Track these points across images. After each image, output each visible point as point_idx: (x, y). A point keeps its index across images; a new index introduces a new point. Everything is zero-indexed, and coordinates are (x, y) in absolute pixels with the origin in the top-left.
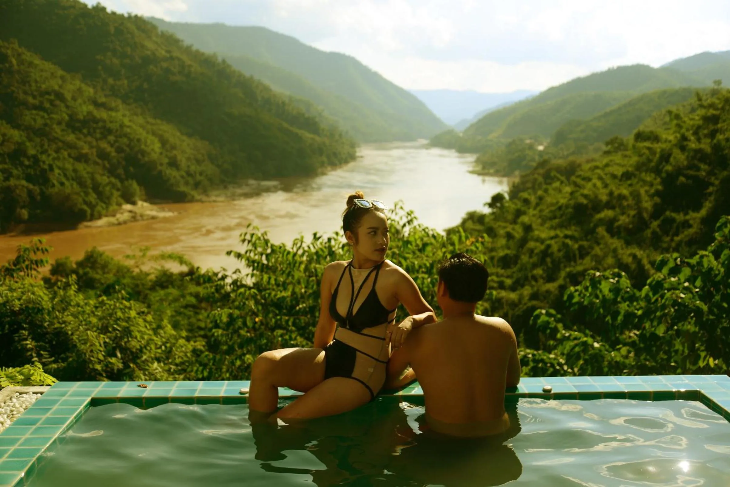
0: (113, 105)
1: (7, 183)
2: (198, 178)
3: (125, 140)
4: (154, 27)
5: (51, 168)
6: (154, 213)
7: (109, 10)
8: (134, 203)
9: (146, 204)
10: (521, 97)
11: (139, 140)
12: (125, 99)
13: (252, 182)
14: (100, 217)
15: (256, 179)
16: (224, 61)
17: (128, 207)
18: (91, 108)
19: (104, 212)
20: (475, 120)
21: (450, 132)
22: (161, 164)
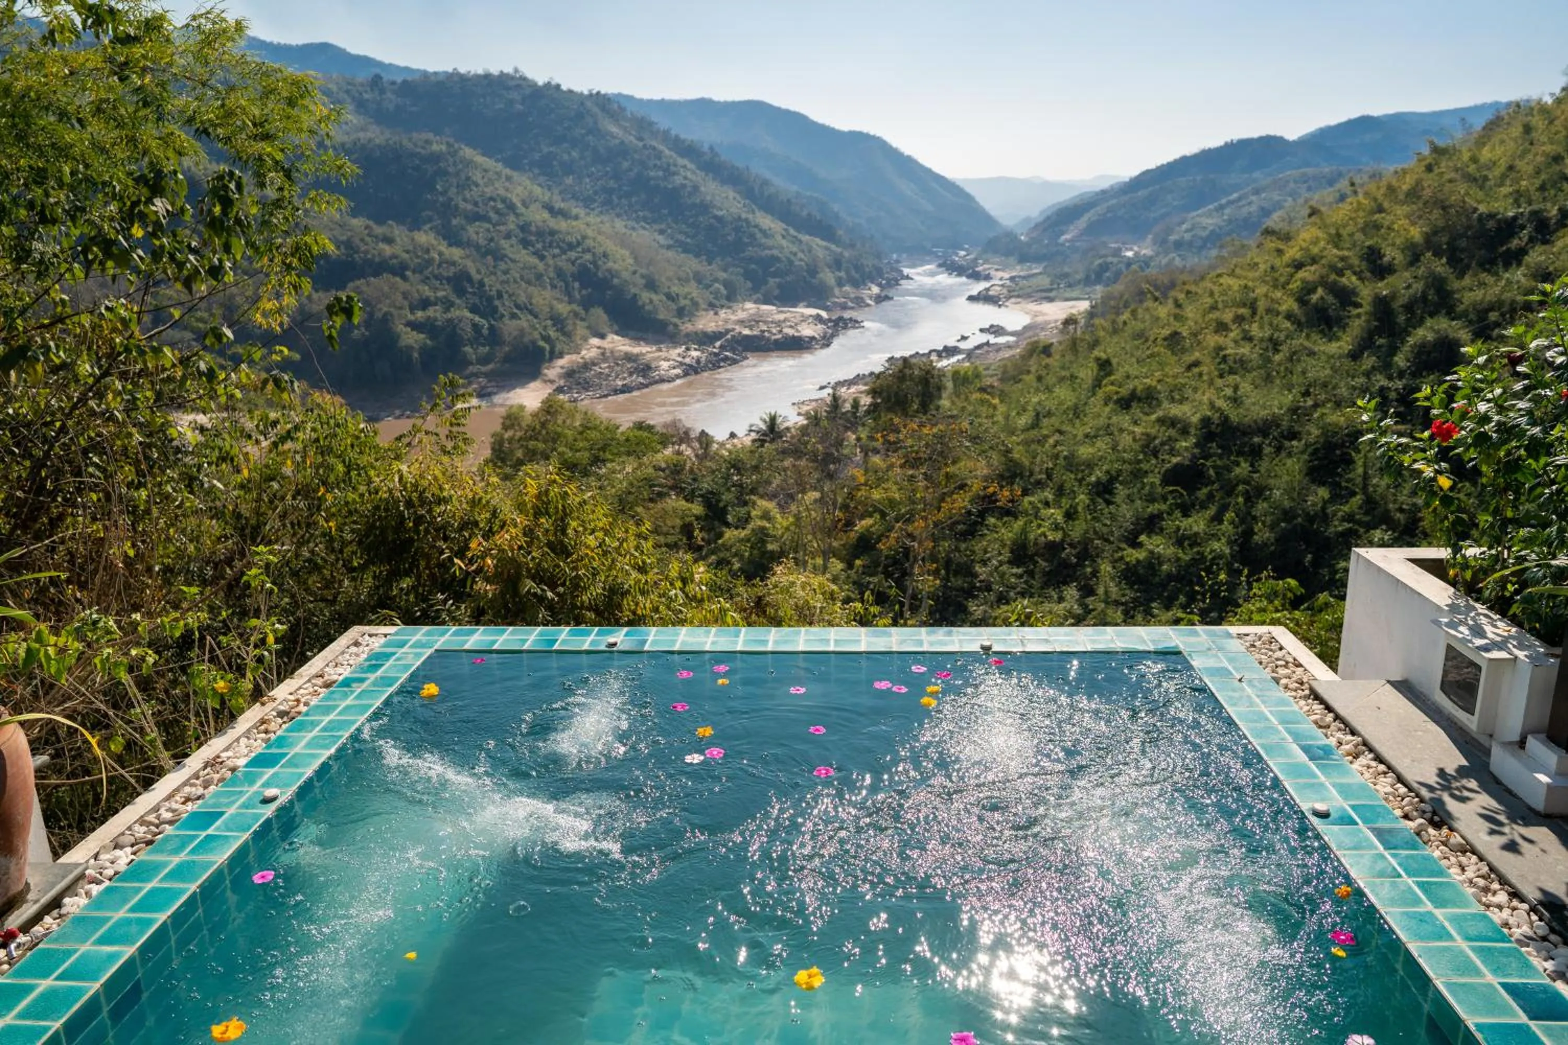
0: (575, 211)
1: (449, 315)
2: (683, 302)
3: (588, 257)
4: (622, 109)
5: (500, 295)
6: (627, 348)
7: (564, 87)
8: (602, 336)
9: (616, 338)
10: (1105, 185)
11: (605, 255)
12: (587, 202)
13: (749, 305)
14: (561, 355)
15: (755, 302)
16: (711, 148)
17: (595, 341)
18: (546, 215)
19: (566, 349)
20: (1041, 219)
21: (1010, 235)
22: (635, 285)
